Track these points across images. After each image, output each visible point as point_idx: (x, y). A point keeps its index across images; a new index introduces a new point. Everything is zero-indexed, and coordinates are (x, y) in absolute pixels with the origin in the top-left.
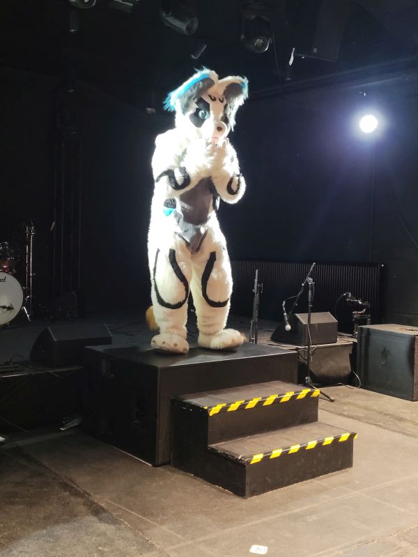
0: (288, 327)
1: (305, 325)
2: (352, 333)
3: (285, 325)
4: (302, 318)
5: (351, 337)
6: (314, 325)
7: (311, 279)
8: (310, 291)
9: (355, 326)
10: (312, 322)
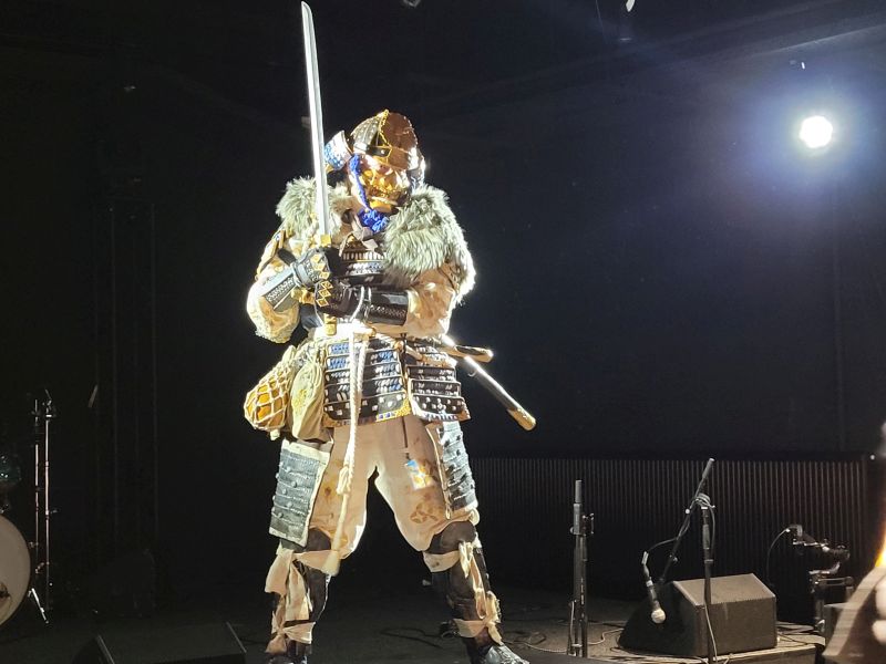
0: (659, 614)
1: (698, 607)
2: (812, 622)
3: (651, 609)
4: (691, 590)
5: (811, 632)
6: (719, 606)
7: (706, 498)
8: (705, 527)
9: (818, 603)
10: (714, 600)
